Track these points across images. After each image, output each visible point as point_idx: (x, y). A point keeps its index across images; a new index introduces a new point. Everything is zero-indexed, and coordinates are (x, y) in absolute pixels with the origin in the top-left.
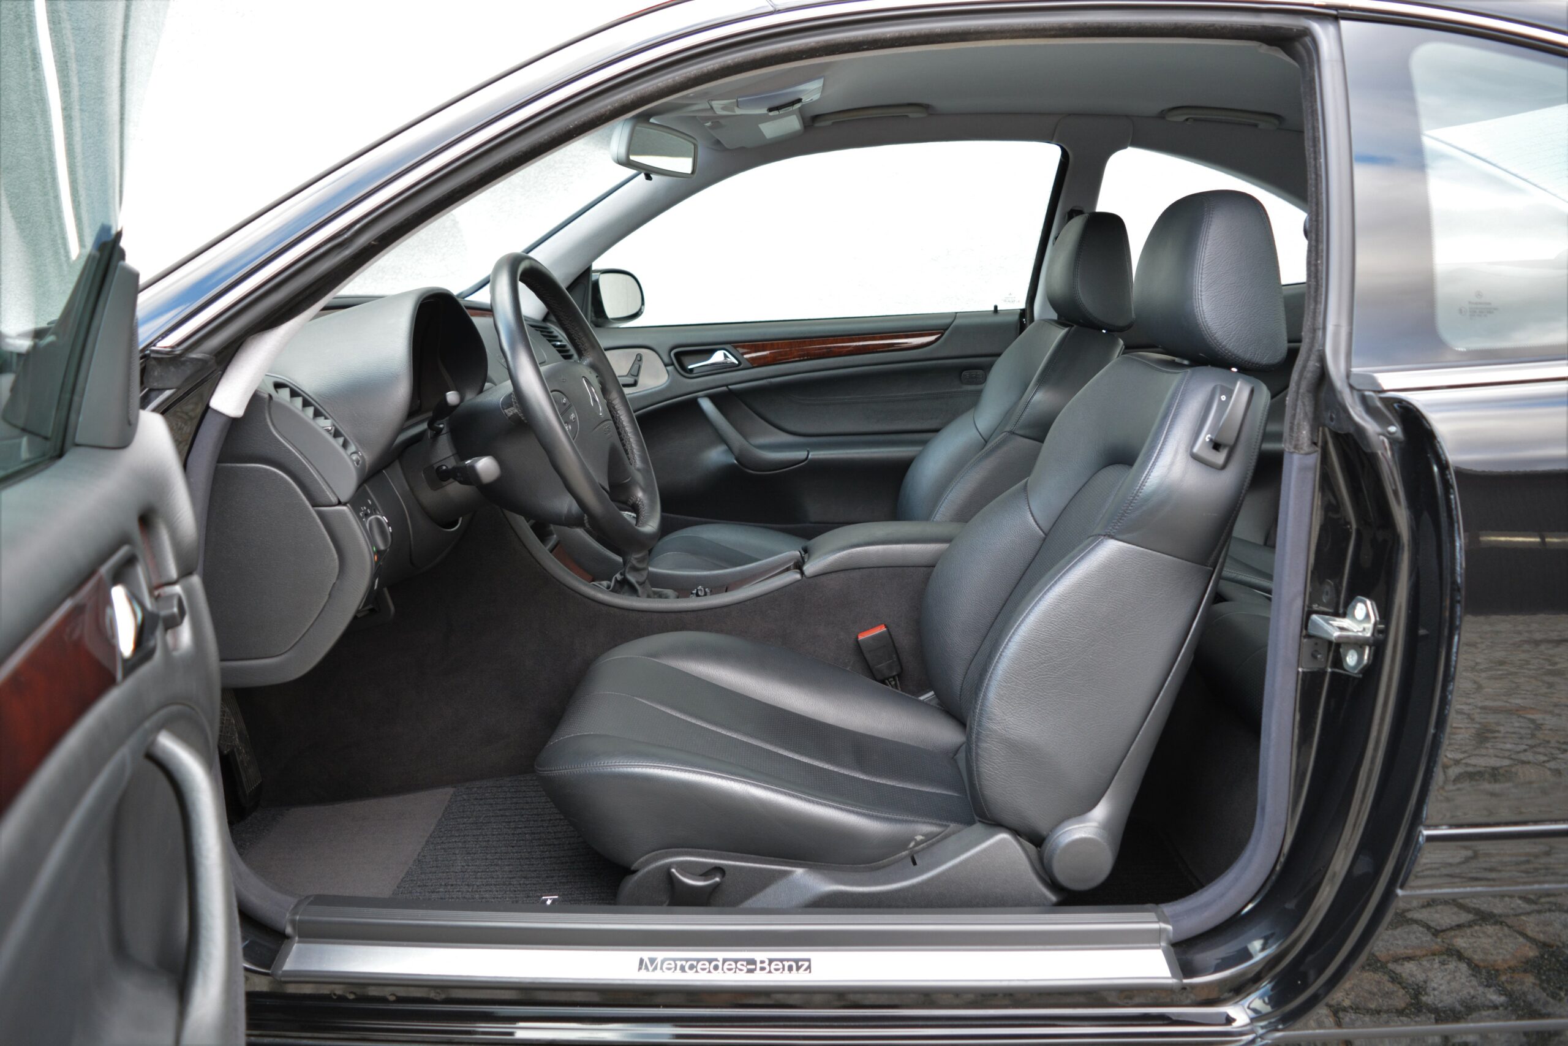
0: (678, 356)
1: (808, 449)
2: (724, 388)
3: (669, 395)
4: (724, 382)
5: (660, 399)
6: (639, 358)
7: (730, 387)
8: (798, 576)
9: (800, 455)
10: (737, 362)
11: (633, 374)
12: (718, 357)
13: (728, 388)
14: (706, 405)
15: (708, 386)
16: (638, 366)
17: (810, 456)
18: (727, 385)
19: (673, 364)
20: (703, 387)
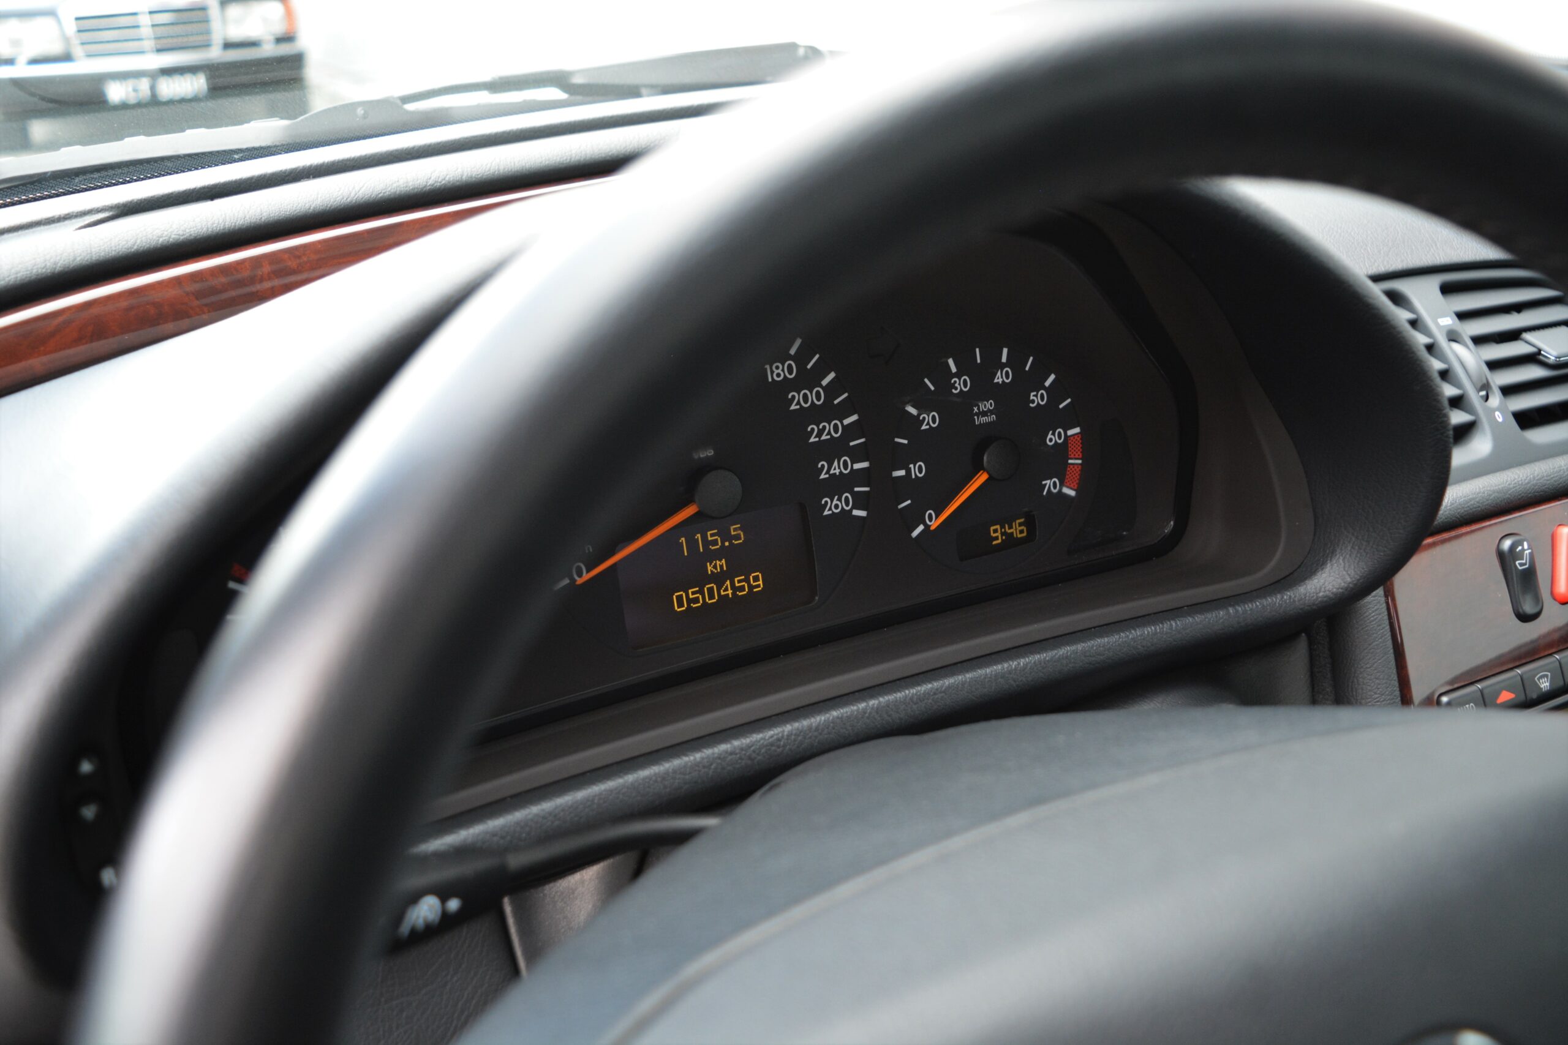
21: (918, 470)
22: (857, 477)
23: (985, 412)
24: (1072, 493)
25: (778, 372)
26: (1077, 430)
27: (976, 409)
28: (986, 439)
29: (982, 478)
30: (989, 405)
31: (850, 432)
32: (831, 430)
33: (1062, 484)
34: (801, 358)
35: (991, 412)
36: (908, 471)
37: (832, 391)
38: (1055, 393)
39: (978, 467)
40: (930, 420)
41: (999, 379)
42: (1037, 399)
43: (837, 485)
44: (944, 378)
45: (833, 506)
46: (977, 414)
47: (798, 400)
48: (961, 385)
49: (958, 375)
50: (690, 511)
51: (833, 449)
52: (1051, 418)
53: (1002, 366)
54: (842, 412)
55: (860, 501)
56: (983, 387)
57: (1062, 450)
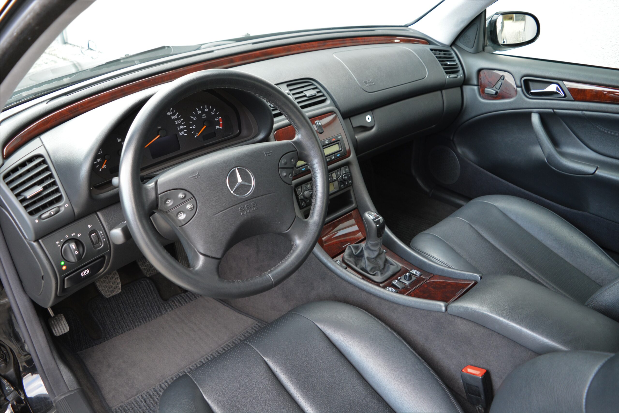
0: (526, 82)
1: (598, 166)
2: (551, 110)
3: (513, 106)
4: (551, 107)
5: (507, 107)
6: (502, 78)
7: (555, 110)
8: (444, 309)
9: (590, 169)
10: (563, 94)
11: (496, 87)
12: (552, 88)
13: (553, 111)
14: (535, 119)
15: (540, 106)
16: (501, 83)
17: (597, 172)
18: (553, 109)
19: (521, 87)
20: (537, 106)
21: (194, 127)
22: (184, 129)
23: (204, 116)
24: (221, 128)
25: (169, 114)
26: (221, 117)
27: (202, 116)
28: (205, 120)
29: (205, 127)
30: (204, 115)
31: (182, 122)
32: (179, 122)
33: (219, 127)
34: (172, 111)
35: (205, 116)
36: (193, 127)
37: (178, 116)
38: (216, 112)
39: (204, 125)
40: (195, 119)
41: (206, 110)
42: (213, 113)
43: (181, 130)
44: (196, 112)
45: (181, 134)
46: (203, 117)
47: (173, 118)
48: (199, 112)
49: (199, 111)
50: (159, 136)
51: (180, 125)
52: (215, 116)
53: (206, 108)
54: (180, 119)
55: (185, 132)
56: (203, 112)
57: (218, 121)
